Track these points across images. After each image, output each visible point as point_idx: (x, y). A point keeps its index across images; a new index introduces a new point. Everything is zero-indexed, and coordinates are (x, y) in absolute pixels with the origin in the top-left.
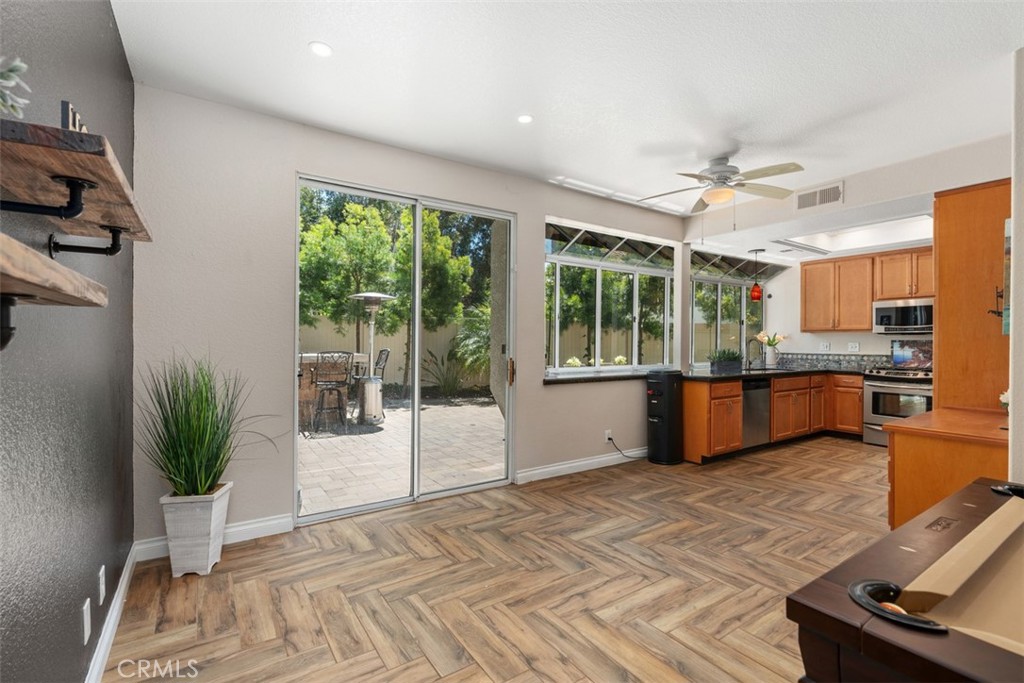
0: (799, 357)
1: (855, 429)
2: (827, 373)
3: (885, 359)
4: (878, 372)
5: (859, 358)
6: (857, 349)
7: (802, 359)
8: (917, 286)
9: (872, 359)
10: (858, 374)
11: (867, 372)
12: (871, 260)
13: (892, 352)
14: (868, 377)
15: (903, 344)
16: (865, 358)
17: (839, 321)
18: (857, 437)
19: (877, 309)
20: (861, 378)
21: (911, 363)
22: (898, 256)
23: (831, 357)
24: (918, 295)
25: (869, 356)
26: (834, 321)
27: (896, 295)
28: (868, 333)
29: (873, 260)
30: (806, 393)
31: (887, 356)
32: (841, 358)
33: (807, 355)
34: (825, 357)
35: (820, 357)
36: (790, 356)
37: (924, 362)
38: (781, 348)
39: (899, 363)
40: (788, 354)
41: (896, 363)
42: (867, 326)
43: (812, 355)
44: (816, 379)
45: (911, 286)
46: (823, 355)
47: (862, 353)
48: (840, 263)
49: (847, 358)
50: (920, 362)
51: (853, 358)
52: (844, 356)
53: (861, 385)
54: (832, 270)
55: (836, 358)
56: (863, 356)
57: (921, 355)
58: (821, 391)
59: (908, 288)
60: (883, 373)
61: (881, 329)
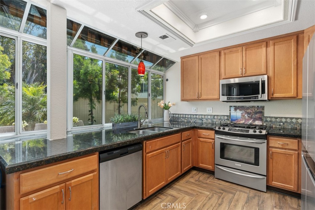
0: (182, 116)
1: (210, 167)
2: (194, 128)
3: (226, 118)
4: (224, 129)
5: (212, 117)
6: (211, 112)
7: (183, 117)
8: (246, 69)
9: (219, 118)
10: (211, 129)
11: (217, 129)
12: (218, 53)
13: (230, 114)
14: (217, 132)
15: (236, 108)
16: (216, 117)
17: (201, 93)
18: (211, 173)
19: (222, 85)
20: (214, 132)
21: (241, 120)
22: (235, 49)
23: (197, 117)
24: (246, 75)
25: (217, 116)
26: (198, 93)
27: (234, 75)
28: (217, 102)
29: (220, 52)
30: (178, 146)
31: (227, 116)
32: (203, 117)
33: (186, 115)
34: (195, 116)
35: (192, 116)
36: (177, 116)
37: (248, 120)
38: (172, 111)
39: (235, 120)
40: (176, 114)
41: (232, 120)
42: (216, 97)
43: (188, 115)
44: (186, 134)
45: (242, 69)
46: (194, 115)
47: (214, 114)
48: (201, 56)
49: (206, 117)
50: (246, 120)
51: (209, 117)
52: (205, 115)
53: (213, 137)
54: (197, 61)
55: (200, 117)
56: (214, 116)
57: (246, 115)
58: (189, 142)
59: (240, 70)
60: (227, 130)
61: (225, 98)
